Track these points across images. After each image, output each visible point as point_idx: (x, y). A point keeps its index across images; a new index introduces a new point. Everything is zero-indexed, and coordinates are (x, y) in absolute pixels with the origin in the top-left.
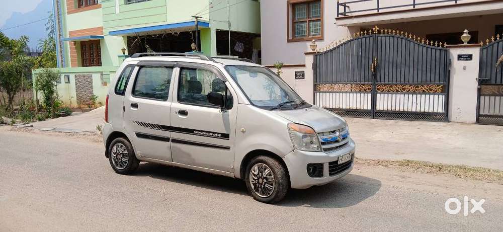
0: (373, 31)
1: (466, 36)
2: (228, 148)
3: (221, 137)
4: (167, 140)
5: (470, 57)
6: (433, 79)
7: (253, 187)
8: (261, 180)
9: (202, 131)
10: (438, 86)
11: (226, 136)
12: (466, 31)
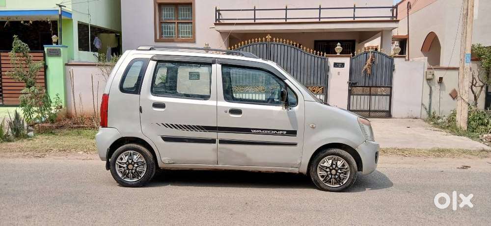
0: (266, 39)
1: (339, 48)
2: (295, 144)
3: (286, 133)
4: (213, 141)
5: (342, 65)
6: (315, 82)
7: (322, 179)
8: (334, 172)
9: (262, 130)
10: (320, 87)
11: (293, 133)
12: (339, 44)
